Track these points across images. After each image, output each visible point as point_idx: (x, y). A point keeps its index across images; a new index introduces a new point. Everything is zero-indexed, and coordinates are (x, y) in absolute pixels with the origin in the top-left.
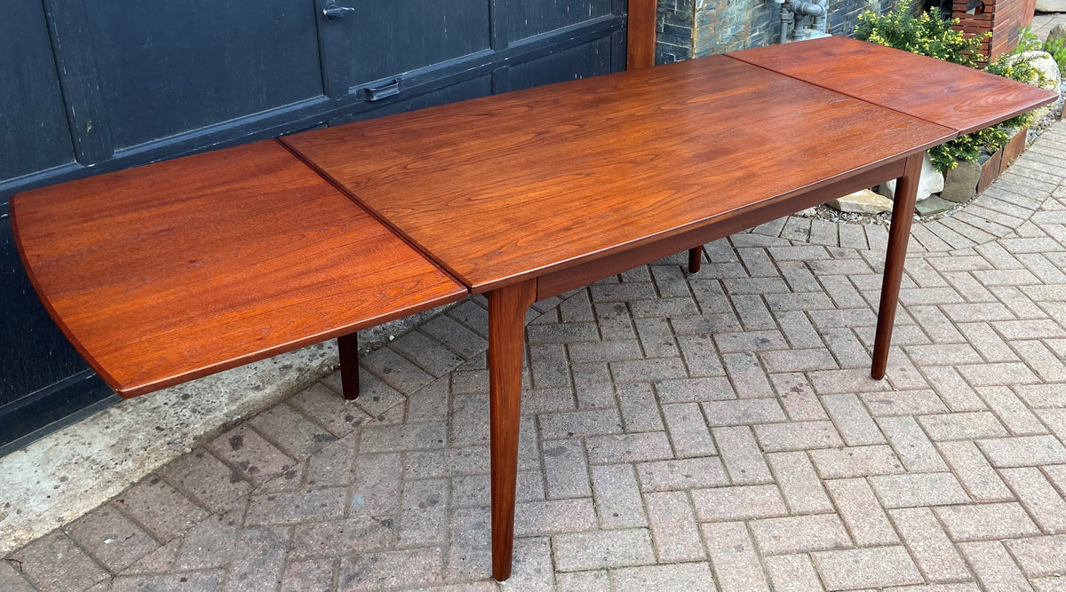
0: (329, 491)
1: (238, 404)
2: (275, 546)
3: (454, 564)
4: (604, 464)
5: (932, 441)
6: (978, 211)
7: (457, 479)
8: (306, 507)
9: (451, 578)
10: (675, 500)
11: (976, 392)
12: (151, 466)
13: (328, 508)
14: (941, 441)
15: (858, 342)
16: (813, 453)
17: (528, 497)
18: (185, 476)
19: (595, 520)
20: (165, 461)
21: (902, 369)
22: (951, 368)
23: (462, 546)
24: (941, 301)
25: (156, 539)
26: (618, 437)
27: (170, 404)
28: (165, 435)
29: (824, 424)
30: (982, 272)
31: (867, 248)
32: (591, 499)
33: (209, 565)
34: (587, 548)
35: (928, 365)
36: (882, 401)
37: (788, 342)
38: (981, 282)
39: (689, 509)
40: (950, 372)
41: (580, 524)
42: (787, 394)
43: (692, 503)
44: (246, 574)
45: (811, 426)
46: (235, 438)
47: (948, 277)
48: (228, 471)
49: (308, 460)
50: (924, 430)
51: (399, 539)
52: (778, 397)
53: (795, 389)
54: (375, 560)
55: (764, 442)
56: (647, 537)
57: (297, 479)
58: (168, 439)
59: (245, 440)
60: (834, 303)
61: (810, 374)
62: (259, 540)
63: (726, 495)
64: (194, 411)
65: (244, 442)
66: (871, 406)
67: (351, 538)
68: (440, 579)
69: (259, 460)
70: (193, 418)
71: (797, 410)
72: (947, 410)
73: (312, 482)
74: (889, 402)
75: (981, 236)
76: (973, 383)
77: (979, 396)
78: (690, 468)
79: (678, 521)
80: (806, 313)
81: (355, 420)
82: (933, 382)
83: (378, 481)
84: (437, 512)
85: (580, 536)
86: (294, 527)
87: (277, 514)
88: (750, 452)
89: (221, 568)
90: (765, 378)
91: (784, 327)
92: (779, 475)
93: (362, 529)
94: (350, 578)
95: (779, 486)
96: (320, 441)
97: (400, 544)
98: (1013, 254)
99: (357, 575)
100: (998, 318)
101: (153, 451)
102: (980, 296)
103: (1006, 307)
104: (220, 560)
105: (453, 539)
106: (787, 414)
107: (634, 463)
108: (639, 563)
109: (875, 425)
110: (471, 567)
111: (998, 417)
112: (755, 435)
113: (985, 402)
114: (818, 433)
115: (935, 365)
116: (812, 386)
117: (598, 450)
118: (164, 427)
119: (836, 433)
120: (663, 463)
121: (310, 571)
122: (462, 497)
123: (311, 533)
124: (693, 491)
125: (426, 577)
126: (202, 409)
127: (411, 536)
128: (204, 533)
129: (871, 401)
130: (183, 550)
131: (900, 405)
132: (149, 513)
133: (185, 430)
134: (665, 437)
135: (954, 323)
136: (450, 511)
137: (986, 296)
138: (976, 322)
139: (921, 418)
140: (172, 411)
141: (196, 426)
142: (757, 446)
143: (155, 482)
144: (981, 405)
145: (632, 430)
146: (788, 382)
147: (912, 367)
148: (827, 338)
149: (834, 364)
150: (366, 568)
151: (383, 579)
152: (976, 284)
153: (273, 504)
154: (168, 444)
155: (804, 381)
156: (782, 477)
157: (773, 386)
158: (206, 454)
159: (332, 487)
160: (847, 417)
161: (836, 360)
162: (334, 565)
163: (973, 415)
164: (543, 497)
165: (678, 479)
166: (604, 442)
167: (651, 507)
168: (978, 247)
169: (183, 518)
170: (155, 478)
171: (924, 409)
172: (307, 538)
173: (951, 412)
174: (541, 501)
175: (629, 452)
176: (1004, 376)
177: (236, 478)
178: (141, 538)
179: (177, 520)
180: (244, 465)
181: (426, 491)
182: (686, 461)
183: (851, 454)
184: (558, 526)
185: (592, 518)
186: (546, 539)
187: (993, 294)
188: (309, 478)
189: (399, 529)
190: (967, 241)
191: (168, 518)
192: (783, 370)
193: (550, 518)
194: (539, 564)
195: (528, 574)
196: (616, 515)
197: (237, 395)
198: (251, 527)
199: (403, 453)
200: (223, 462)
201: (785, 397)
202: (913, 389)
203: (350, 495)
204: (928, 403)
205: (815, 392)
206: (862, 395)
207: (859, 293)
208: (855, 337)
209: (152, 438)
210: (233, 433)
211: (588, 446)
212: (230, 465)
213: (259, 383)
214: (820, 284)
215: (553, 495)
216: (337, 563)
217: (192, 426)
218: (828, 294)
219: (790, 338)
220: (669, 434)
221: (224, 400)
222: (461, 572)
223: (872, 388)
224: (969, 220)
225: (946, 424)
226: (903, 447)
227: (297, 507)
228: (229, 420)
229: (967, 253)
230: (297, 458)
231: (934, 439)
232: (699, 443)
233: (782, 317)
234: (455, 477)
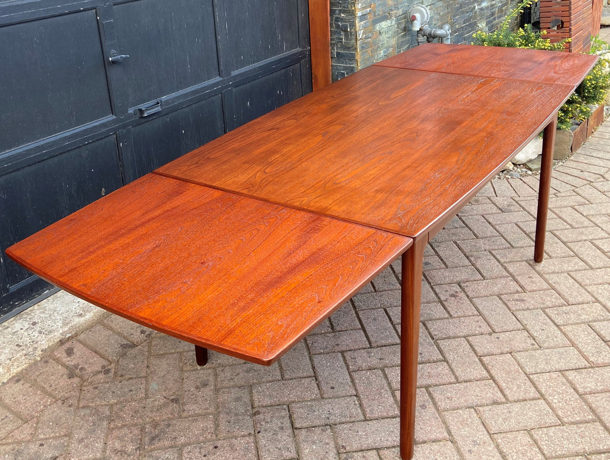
0: (134, 381)
1: (69, 326)
2: (101, 420)
3: (223, 426)
4: (321, 354)
5: (557, 326)
6: (574, 165)
7: (220, 369)
8: (119, 393)
9: (222, 436)
10: (374, 376)
11: (586, 290)
12: (15, 371)
13: (134, 392)
14: (564, 325)
15: (495, 260)
16: (470, 338)
17: (270, 379)
18: (38, 376)
19: (318, 392)
20: (24, 367)
21: (529, 277)
22: (566, 274)
23: (227, 414)
24: (553, 228)
25: (21, 419)
26: (329, 335)
27: (25, 329)
28: (23, 350)
29: (476, 318)
30: (581, 206)
31: (495, 196)
32: (314, 378)
33: (57, 434)
34: (314, 411)
35: (549, 273)
36: (517, 300)
37: (444, 263)
38: (581, 214)
39: (384, 381)
40: (565, 277)
41: (307, 395)
42: (447, 299)
43: (386, 377)
44: (82, 439)
45: (467, 320)
46: (68, 349)
47: (557, 212)
48: (66, 371)
49: (118, 361)
50: (550, 318)
51: (184, 411)
53: (452, 295)
54: (169, 425)
55: (434, 333)
56: (356, 402)
57: (111, 374)
58: (24, 352)
59: (75, 350)
60: (475, 235)
61: (462, 285)
62: (90, 416)
64: (40, 332)
65: (75, 351)
66: (509, 304)
67: (151, 412)
68: (214, 437)
69: (86, 363)
70: (40, 337)
71: (456, 310)
72: (565, 303)
73: (122, 376)
74: (523, 300)
75: (577, 182)
76: (583, 284)
77: (588, 292)
78: (382, 354)
79: (377, 390)
80: (455, 243)
81: (147, 333)
82: (554, 285)
83: (166, 373)
84: (208, 392)
85: (309, 403)
86: (111, 406)
87: (101, 398)
89: (65, 436)
90: (430, 289)
91: (440, 253)
92: (447, 355)
93: (158, 406)
94: (153, 439)
95: (447, 362)
96: (125, 348)
97: (185, 414)
98: (603, 193)
99: (157, 436)
100: (596, 237)
101: (15, 360)
102: (582, 223)
103: (602, 229)
104: (65, 430)
105: (220, 409)
106: (448, 313)
107: (342, 352)
108: (352, 420)
109: (513, 317)
110: (235, 427)
111: (604, 306)
112: (427, 328)
113: (594, 297)
114: (472, 325)
115: (553, 273)
116: (465, 292)
117: (316, 345)
118: (21, 344)
119: (486, 324)
120: (362, 351)
121: (126, 435)
122: (224, 381)
123: (124, 409)
124: (386, 369)
125: (204, 436)
126: (46, 331)
127: (192, 408)
128: (53, 413)
129: (509, 300)
130: (40, 425)
131: (530, 303)
132: (15, 402)
133: (35, 346)
134: (362, 333)
135: (564, 243)
136: (217, 390)
137: (587, 223)
138: (581, 241)
139: (547, 310)
140: (26, 334)
141: (43, 342)
142: (430, 336)
143: (18, 381)
144: (590, 298)
145: (338, 329)
146: (447, 291)
147: (537, 275)
148: (472, 259)
149: (479, 277)
150: (163, 431)
151: (175, 438)
152: (578, 215)
153: (97, 392)
154: (25, 355)
155: (458, 289)
156: (450, 357)
157: (436, 294)
158: (51, 360)
159: (135, 378)
160: (492, 313)
161: (481, 273)
162: (141, 430)
163: (585, 306)
164: (280, 378)
165: (374, 362)
166: (320, 339)
167: (357, 381)
168: (577, 189)
169: (38, 404)
170: (17, 379)
171: (549, 304)
172: (121, 413)
173: (569, 305)
174: (279, 381)
175: (338, 345)
176: (606, 277)
177: (71, 376)
178: (11, 418)
179: (34, 405)
180: (76, 366)
181: (199, 378)
182: (379, 348)
183: (498, 338)
184: (292, 397)
185: (316, 390)
186: (285, 406)
187: (591, 221)
188: (120, 373)
189: (184, 404)
190: (568, 186)
191: (28, 404)
192: (442, 282)
193: (286, 392)
194: (282, 423)
195: (275, 431)
196: (333, 388)
197: (68, 321)
198: (83, 407)
199: (181, 353)
200: (62, 365)
201: (446, 301)
202: (539, 291)
203: (147, 382)
204: (551, 299)
205: (468, 296)
206: (502, 297)
207: (493, 226)
208: (492, 257)
209: (15, 352)
210: (67, 346)
211: (308, 342)
212: (67, 367)
213: (81, 312)
214: (464, 222)
215: (287, 377)
216: (143, 429)
217: (40, 342)
218: (470, 229)
219: (445, 260)
220: (365, 331)
221: (60, 324)
222: (228, 431)
223: (509, 292)
224: (568, 172)
225: (566, 313)
226: (536, 331)
227: (113, 392)
228: (64, 337)
229: (569, 194)
230: (110, 360)
231: (559, 324)
232: (387, 336)
233: (438, 246)
234: (218, 367)
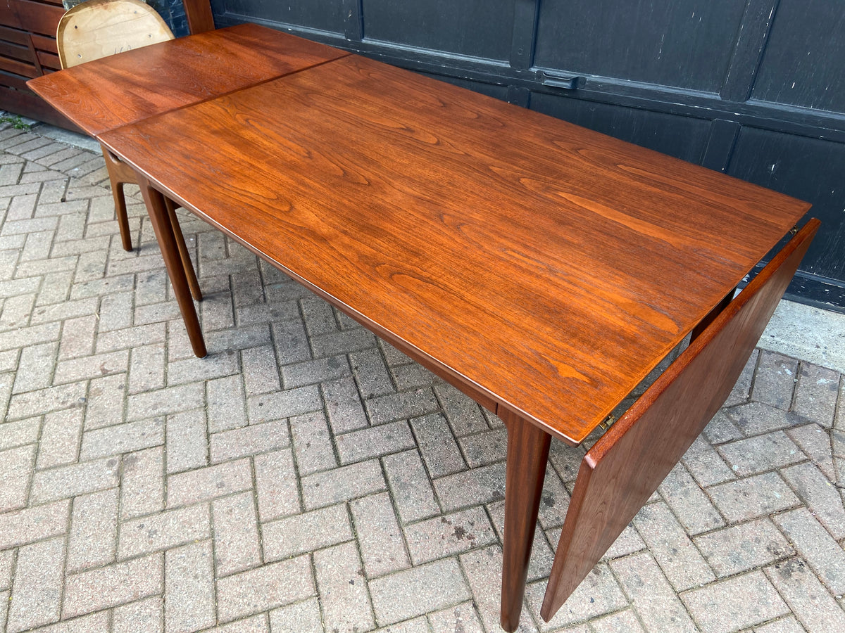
10: (278, 438)
16: (351, 545)
26: (355, 396)
29: (401, 559)
32: (279, 389)
42: (450, 523)
43: (275, 450)
52: (442, 513)
53: (460, 532)
55: (362, 502)
63: (284, 473)
78: (319, 446)
79: (253, 442)
88: (347, 491)
92: (314, 514)
95: (298, 514)
106: (413, 522)
107: (323, 409)
109: (411, 615)
112: (373, 493)
114: (384, 551)
117: (337, 386)
119: (387, 570)
120: (325, 428)
124: (289, 450)
134: (360, 426)
142: (355, 495)
145: (367, 404)
146: (472, 524)
156: (311, 517)
157: (461, 509)
165: (304, 439)
166: (347, 389)
167: (270, 425)
174: (277, 363)
175: (337, 405)
182: (329, 442)
183: (353, 583)
196: (261, 405)
201: (444, 521)
205: (462, 553)
220: (364, 428)
232: (354, 450)
